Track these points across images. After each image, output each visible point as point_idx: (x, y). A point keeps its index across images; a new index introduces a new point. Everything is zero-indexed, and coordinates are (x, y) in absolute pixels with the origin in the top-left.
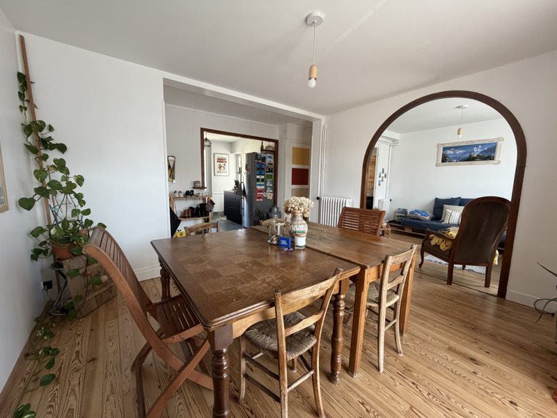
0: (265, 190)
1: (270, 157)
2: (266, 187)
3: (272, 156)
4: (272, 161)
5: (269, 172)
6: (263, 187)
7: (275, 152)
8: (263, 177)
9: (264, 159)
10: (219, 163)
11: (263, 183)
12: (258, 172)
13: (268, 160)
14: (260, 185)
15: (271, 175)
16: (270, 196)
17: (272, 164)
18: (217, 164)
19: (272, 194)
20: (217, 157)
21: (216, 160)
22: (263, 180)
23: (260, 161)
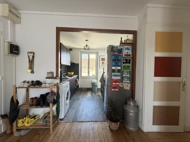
0: (121, 81)
1: (128, 49)
2: (122, 78)
3: (130, 47)
4: (130, 52)
5: (126, 63)
6: (119, 78)
7: (133, 45)
8: (119, 68)
9: (120, 51)
10: (102, 61)
11: (119, 74)
12: (114, 64)
13: (125, 52)
14: (115, 76)
15: (129, 66)
16: (127, 86)
17: (129, 55)
18: (101, 62)
19: (129, 85)
20: (101, 57)
21: (101, 59)
22: (119, 71)
23: (116, 53)
